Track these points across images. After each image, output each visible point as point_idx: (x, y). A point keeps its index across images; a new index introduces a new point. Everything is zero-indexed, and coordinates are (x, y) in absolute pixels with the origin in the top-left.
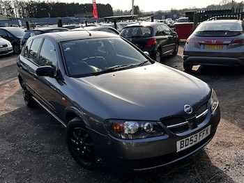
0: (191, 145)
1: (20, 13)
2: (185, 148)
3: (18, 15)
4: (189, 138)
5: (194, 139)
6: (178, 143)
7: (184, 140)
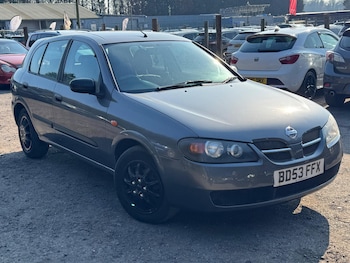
0: (294, 181)
1: (115, 6)
2: (285, 183)
3: (111, 8)
4: (292, 169)
5: (298, 172)
6: (276, 174)
7: (284, 170)
